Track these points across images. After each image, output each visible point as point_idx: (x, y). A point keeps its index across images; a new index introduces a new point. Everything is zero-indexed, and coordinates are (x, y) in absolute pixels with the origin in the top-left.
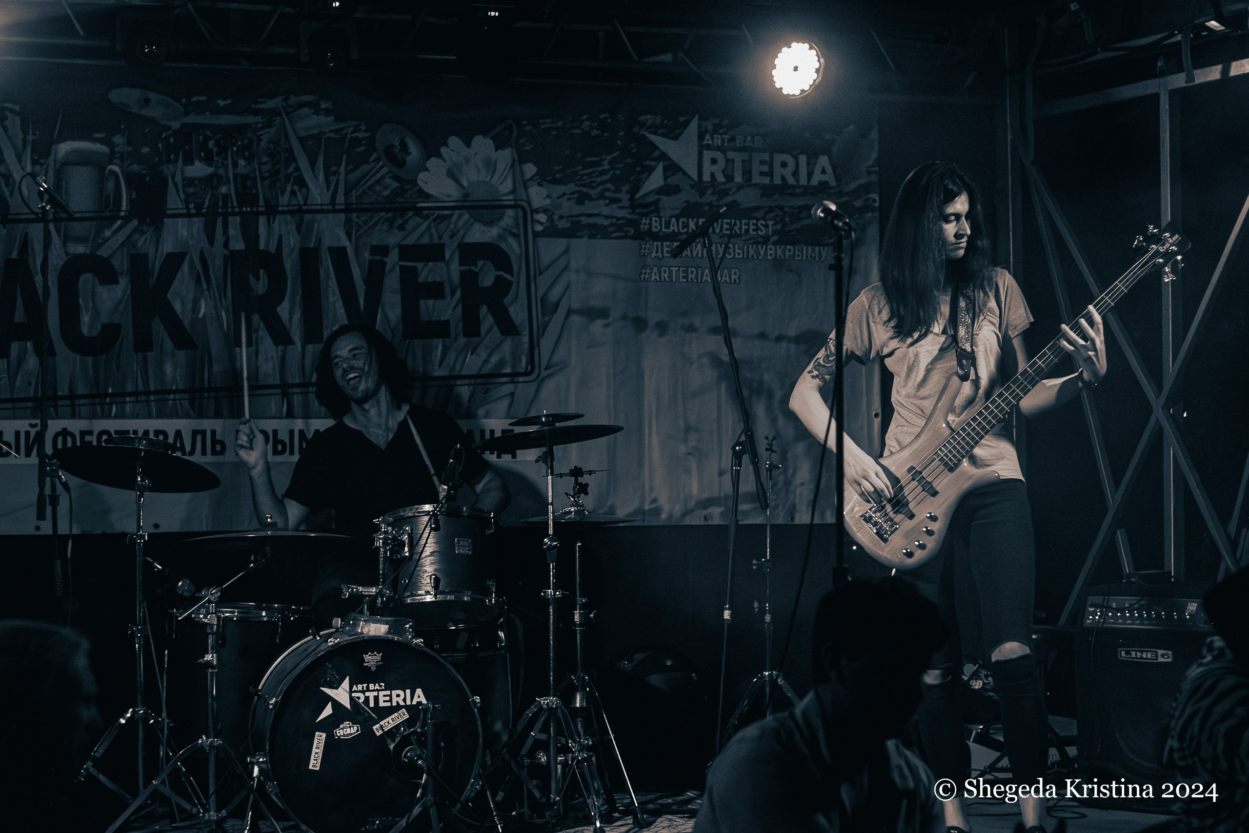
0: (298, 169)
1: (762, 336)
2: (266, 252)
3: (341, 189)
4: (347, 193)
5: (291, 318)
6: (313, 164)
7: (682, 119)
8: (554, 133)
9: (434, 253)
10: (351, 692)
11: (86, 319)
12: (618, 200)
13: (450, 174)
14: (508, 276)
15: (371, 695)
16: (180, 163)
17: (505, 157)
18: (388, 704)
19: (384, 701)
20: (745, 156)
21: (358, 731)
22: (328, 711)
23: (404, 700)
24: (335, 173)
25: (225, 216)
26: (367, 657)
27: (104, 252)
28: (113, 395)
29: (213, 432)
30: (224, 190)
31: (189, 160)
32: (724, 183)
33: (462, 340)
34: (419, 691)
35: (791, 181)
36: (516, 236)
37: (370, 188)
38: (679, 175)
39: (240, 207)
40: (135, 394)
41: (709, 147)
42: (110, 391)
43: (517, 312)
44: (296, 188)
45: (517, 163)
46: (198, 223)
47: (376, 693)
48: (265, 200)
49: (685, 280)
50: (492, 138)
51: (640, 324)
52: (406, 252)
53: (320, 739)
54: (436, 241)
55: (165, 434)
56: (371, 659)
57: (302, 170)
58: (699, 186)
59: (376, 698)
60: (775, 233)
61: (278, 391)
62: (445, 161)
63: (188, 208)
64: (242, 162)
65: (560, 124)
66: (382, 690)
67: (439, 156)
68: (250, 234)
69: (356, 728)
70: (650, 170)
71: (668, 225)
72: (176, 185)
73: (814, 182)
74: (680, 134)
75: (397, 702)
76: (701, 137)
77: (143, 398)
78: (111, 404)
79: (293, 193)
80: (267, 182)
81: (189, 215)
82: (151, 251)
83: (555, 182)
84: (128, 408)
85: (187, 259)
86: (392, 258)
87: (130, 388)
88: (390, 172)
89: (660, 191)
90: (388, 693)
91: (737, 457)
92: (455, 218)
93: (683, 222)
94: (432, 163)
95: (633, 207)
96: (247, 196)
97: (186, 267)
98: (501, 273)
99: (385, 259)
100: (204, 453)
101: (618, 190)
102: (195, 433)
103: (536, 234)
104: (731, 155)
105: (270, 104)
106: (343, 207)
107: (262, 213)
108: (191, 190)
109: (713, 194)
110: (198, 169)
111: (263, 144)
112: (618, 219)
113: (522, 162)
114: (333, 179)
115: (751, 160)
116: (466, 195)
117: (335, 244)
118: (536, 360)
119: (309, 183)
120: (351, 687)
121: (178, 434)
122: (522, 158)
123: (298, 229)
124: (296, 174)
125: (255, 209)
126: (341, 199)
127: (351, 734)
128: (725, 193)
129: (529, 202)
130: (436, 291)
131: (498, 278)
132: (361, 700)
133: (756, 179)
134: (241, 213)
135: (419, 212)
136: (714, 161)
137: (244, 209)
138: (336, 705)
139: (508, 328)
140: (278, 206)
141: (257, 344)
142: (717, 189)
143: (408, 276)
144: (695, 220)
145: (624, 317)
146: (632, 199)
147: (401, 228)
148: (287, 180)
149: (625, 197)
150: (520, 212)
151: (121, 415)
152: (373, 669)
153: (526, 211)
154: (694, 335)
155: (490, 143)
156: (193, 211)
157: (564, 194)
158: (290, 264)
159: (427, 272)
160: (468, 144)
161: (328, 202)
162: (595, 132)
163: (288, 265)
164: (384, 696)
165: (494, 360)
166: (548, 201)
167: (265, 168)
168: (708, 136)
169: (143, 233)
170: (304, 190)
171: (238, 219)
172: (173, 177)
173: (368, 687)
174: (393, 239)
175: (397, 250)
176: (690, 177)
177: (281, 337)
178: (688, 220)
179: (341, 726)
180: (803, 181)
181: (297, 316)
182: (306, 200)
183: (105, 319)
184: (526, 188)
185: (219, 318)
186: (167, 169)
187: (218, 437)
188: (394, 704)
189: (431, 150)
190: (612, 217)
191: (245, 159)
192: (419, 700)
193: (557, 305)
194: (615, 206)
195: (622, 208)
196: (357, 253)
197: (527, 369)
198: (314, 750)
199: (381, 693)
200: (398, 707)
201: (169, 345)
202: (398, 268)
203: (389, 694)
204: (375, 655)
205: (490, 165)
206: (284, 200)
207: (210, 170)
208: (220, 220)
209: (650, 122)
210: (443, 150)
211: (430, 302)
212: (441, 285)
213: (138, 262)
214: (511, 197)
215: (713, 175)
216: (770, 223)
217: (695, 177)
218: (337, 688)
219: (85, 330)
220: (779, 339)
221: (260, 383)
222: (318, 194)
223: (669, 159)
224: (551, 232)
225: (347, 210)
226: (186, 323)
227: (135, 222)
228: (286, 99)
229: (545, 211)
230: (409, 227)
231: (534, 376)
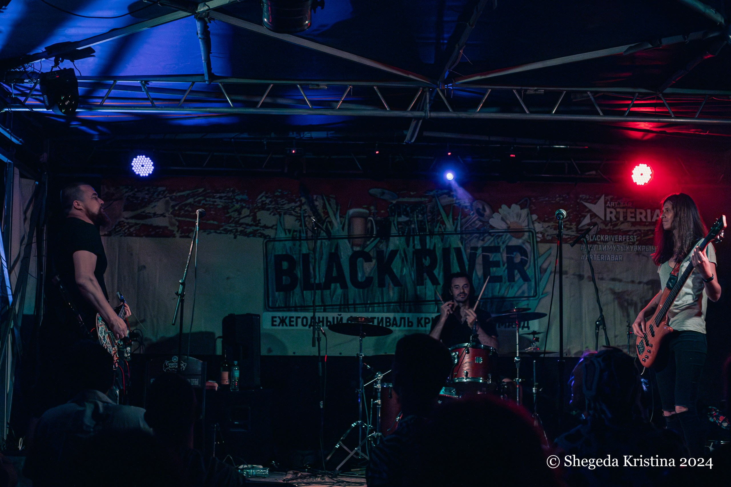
0: (442, 218)
1: (633, 282)
2: (429, 250)
3: (459, 225)
4: (461, 227)
5: (439, 274)
6: (448, 216)
7: (597, 196)
8: (544, 202)
9: (496, 249)
11: (360, 275)
12: (571, 228)
13: (502, 219)
14: (526, 259)
16: (396, 216)
17: (525, 212)
20: (625, 210)
24: (457, 219)
25: (414, 236)
27: (367, 250)
28: (370, 304)
29: (408, 318)
30: (413, 226)
31: (399, 215)
32: (616, 221)
33: (508, 283)
35: (644, 220)
36: (529, 243)
37: (470, 225)
38: (597, 218)
39: (419, 232)
40: (379, 303)
41: (609, 207)
42: (369, 302)
43: (530, 272)
44: (441, 225)
45: (529, 215)
46: (403, 239)
48: (429, 230)
49: (600, 260)
50: (519, 205)
51: (581, 277)
52: (485, 249)
54: (497, 245)
55: (389, 318)
57: (444, 218)
58: (605, 222)
60: (637, 240)
61: (434, 303)
62: (500, 214)
63: (399, 233)
64: (420, 216)
65: (547, 199)
67: (498, 212)
68: (423, 242)
70: (585, 216)
71: (592, 238)
72: (394, 224)
73: (654, 220)
74: (597, 202)
76: (606, 203)
77: (381, 305)
78: (369, 307)
79: (440, 227)
80: (429, 223)
81: (399, 236)
82: (384, 249)
83: (545, 221)
84: (376, 309)
85: (399, 252)
86: (479, 251)
87: (376, 301)
88: (478, 218)
89: (589, 225)
91: (597, 326)
92: (504, 237)
93: (598, 237)
94: (495, 215)
95: (578, 230)
96: (422, 228)
97: (398, 255)
98: (523, 257)
99: (476, 252)
100: (405, 326)
101: (571, 225)
102: (401, 318)
103: (537, 242)
104: (618, 210)
105: (432, 193)
106: (459, 232)
107: (427, 235)
108: (400, 226)
109: (611, 225)
110: (403, 219)
111: (428, 209)
112: (571, 236)
113: (531, 214)
114: (455, 221)
115: (626, 212)
116: (509, 227)
117: (455, 246)
118: (538, 292)
119: (446, 222)
121: (395, 319)
122: (532, 212)
123: (442, 240)
124: (441, 220)
125: (425, 233)
126: (459, 229)
128: (616, 225)
129: (534, 229)
130: (497, 264)
131: (522, 259)
133: (629, 219)
134: (419, 235)
135: (490, 234)
136: (611, 213)
137: (421, 233)
139: (526, 278)
140: (434, 232)
141: (426, 285)
142: (613, 223)
143: (485, 259)
144: (603, 236)
145: (574, 275)
146: (577, 228)
147: (483, 240)
148: (437, 223)
149: (574, 226)
150: (531, 234)
151: (373, 311)
153: (533, 233)
154: (604, 281)
155: (518, 207)
156: (401, 234)
157: (549, 226)
158: (439, 253)
159: (493, 257)
160: (510, 207)
161: (454, 230)
162: (562, 202)
163: (438, 254)
165: (520, 291)
166: (542, 229)
167: (429, 218)
168: (608, 203)
169: (382, 243)
170: (444, 226)
171: (418, 237)
172: (394, 221)
174: (480, 244)
175: (481, 249)
176: (601, 219)
177: (435, 282)
178: (600, 236)
180: (649, 219)
181: (442, 274)
182: (445, 229)
183: (367, 275)
184: (533, 223)
185: (411, 275)
186: (391, 219)
187: (410, 320)
189: (495, 209)
190: (568, 235)
191: (421, 214)
193: (546, 270)
194: (569, 231)
195: (573, 231)
196: (465, 251)
197: (534, 294)
201: (392, 285)
202: (481, 256)
205: (519, 216)
206: (436, 230)
207: (408, 219)
208: (411, 238)
209: (584, 198)
210: (500, 210)
211: (494, 269)
212: (499, 262)
213: (380, 254)
214: (527, 228)
215: (611, 218)
216: (635, 237)
217: (603, 218)
219: (359, 279)
220: (640, 283)
221: (427, 299)
222: (449, 226)
223: (592, 212)
224: (544, 241)
225: (461, 233)
226: (398, 276)
227: (378, 239)
228: (437, 192)
229: (541, 233)
230: (486, 239)
231: (537, 297)
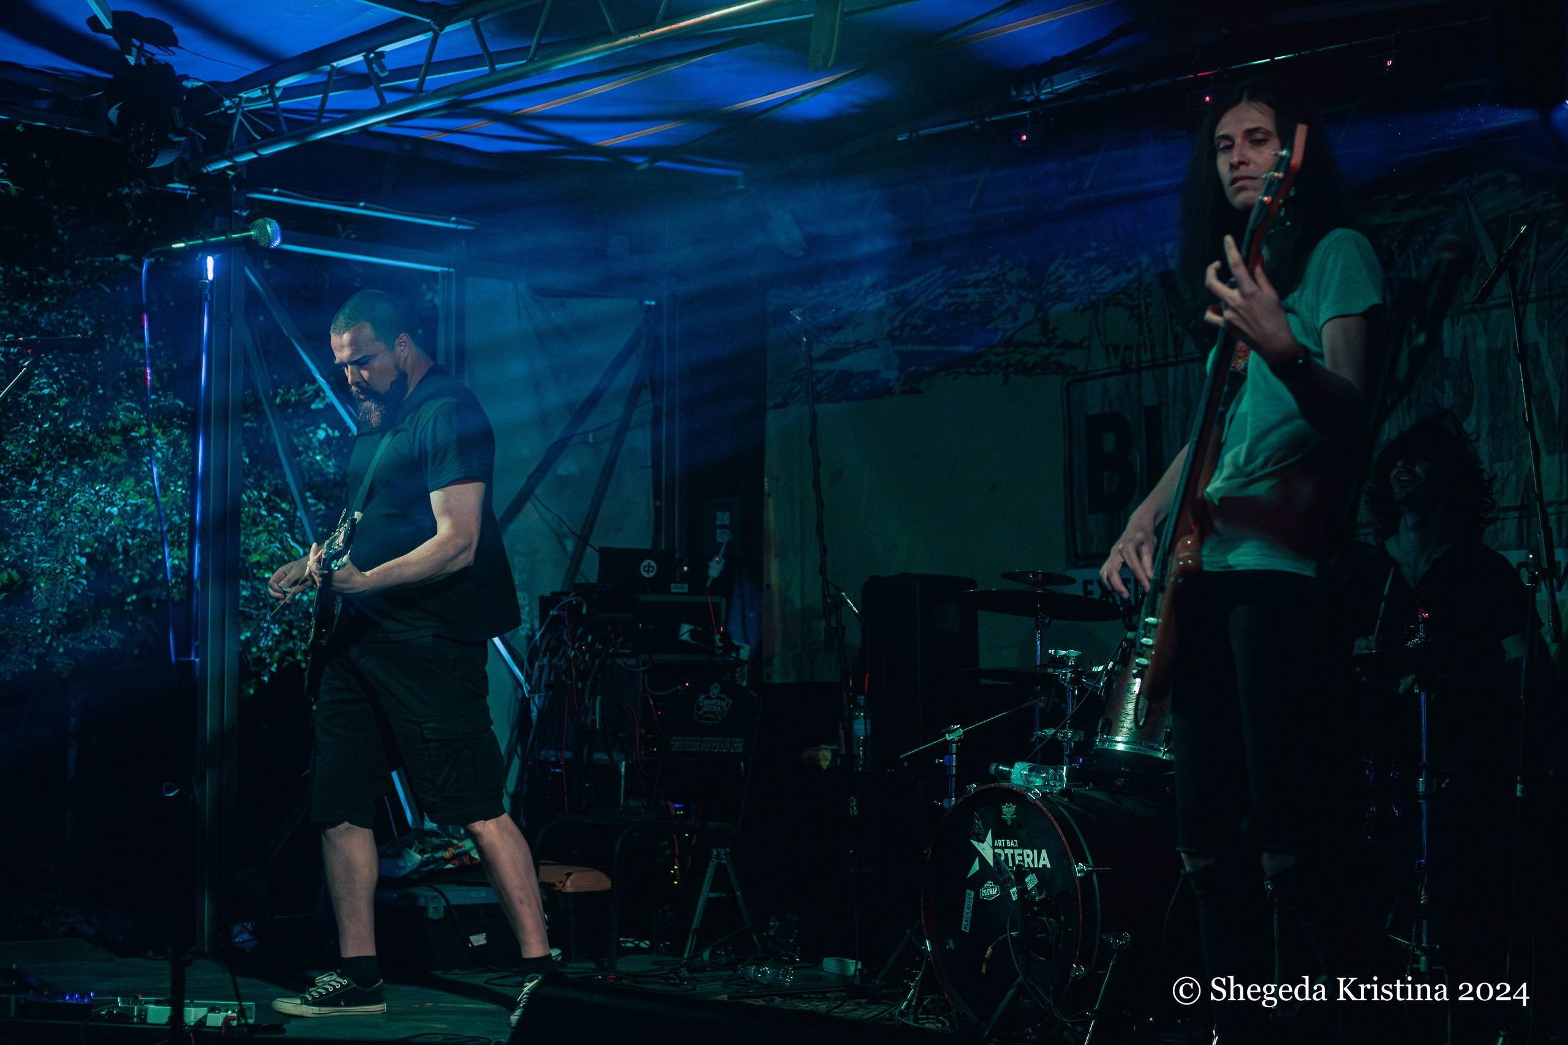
10: (994, 848)
15: (1009, 852)
19: (1019, 861)
21: (997, 892)
22: (976, 867)
23: (1033, 861)
26: (1004, 809)
34: (1044, 852)
47: (1012, 851)
53: (969, 897)
56: (1008, 812)
59: (1013, 855)
66: (1016, 848)
69: (996, 890)
75: (1028, 863)
90: (1021, 851)
120: (993, 843)
127: (993, 896)
132: (1002, 858)
138: (983, 860)
164: (1018, 855)
173: (1005, 843)
179: (986, 886)
188: (1026, 865)
192: (1044, 863)
198: (965, 910)
199: (1016, 852)
200: (1030, 869)
203: (1022, 853)
204: (1011, 807)
218: (983, 842)
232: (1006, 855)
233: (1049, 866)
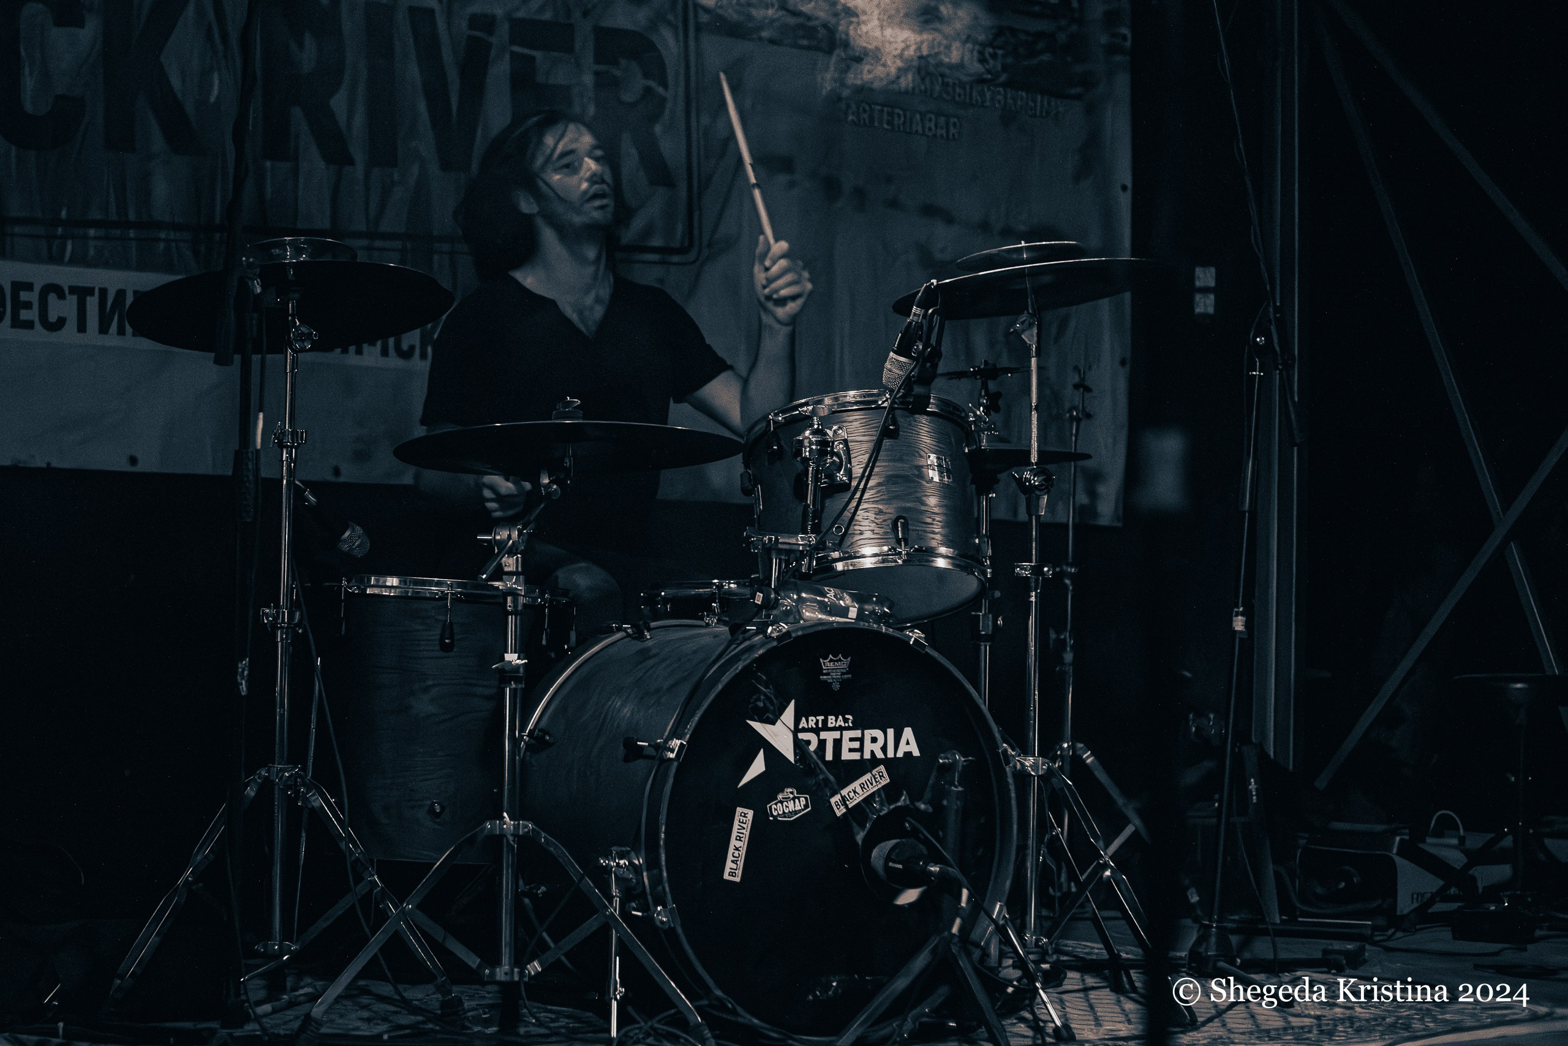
5: (350, 118)
9: (559, 37)
10: (796, 731)
14: (660, 90)
15: (829, 737)
18: (856, 756)
19: (851, 750)
21: (806, 806)
22: (758, 766)
23: (884, 749)
26: (827, 664)
28: (69, 223)
34: (908, 733)
42: (64, 214)
43: (671, 148)
47: (836, 735)
51: (832, 188)
52: (519, 30)
53: (743, 819)
54: (562, 18)
56: (834, 668)
59: (838, 743)
66: (848, 728)
69: (803, 802)
75: (872, 752)
77: (116, 232)
78: (64, 237)
84: (93, 248)
87: (96, 215)
90: (857, 733)
98: (651, 83)
99: (490, 38)
103: (700, 29)
118: (696, 230)
120: (797, 722)
127: (796, 812)
131: (646, 90)
132: (812, 747)
138: (773, 754)
139: (661, 175)
141: (297, 156)
145: (814, 175)
151: (80, 260)
152: (836, 687)
154: (899, 214)
158: (351, 26)
159: (549, 68)
163: (347, 28)
164: (851, 740)
173: (825, 722)
175: (507, 26)
177: (334, 150)
179: (780, 797)
181: (361, 113)
183: (60, 87)
188: (867, 755)
192: (907, 749)
196: (450, 25)
197: (683, 242)
198: (733, 843)
199: (847, 735)
200: (874, 762)
201: (158, 142)
202: (507, 57)
203: (860, 736)
204: (840, 660)
212: (568, 91)
218: (774, 722)
219: (27, 103)
226: (189, 107)
231: (692, 256)
232: (822, 743)
233: (916, 753)
